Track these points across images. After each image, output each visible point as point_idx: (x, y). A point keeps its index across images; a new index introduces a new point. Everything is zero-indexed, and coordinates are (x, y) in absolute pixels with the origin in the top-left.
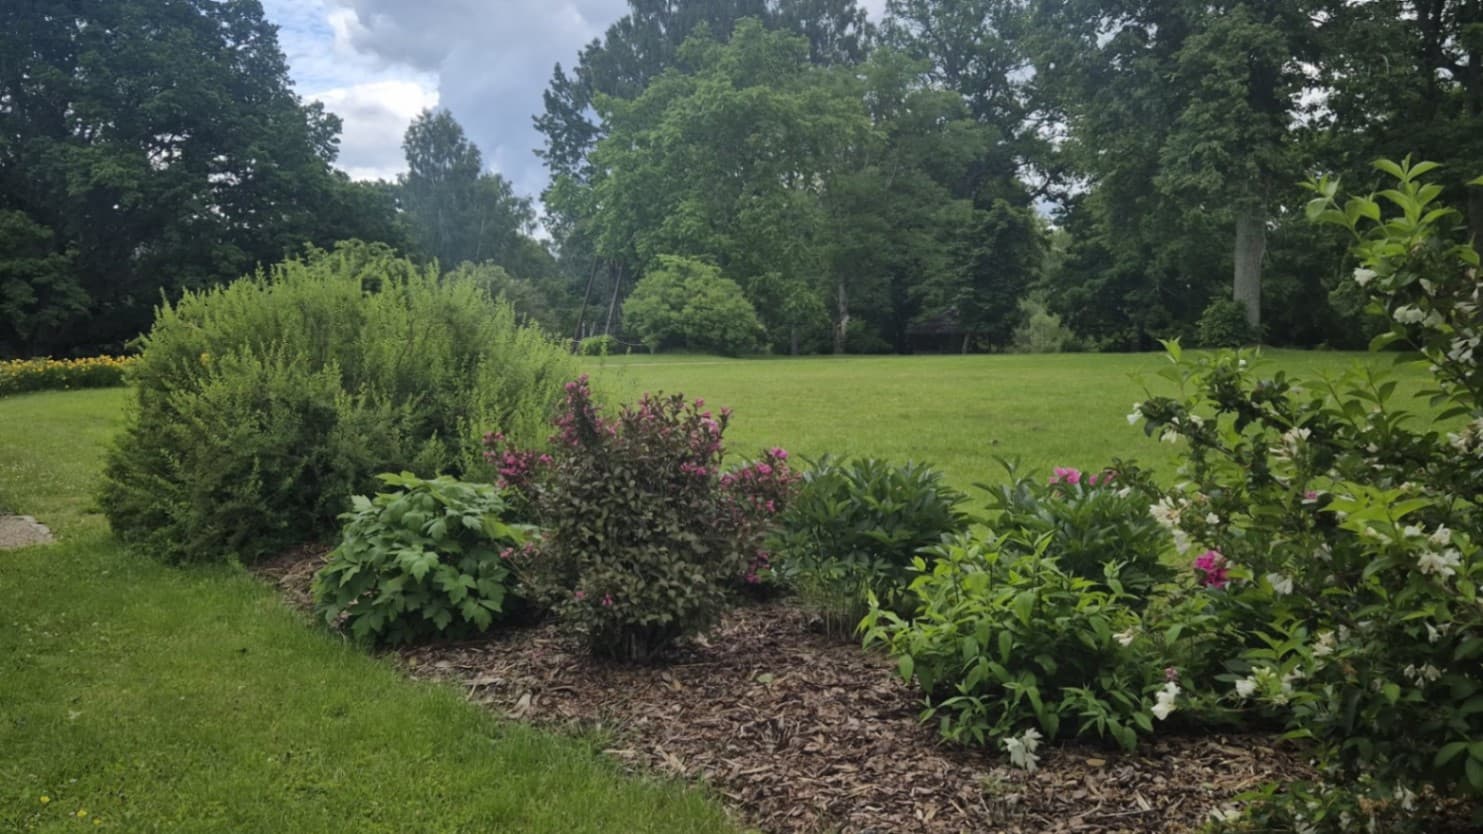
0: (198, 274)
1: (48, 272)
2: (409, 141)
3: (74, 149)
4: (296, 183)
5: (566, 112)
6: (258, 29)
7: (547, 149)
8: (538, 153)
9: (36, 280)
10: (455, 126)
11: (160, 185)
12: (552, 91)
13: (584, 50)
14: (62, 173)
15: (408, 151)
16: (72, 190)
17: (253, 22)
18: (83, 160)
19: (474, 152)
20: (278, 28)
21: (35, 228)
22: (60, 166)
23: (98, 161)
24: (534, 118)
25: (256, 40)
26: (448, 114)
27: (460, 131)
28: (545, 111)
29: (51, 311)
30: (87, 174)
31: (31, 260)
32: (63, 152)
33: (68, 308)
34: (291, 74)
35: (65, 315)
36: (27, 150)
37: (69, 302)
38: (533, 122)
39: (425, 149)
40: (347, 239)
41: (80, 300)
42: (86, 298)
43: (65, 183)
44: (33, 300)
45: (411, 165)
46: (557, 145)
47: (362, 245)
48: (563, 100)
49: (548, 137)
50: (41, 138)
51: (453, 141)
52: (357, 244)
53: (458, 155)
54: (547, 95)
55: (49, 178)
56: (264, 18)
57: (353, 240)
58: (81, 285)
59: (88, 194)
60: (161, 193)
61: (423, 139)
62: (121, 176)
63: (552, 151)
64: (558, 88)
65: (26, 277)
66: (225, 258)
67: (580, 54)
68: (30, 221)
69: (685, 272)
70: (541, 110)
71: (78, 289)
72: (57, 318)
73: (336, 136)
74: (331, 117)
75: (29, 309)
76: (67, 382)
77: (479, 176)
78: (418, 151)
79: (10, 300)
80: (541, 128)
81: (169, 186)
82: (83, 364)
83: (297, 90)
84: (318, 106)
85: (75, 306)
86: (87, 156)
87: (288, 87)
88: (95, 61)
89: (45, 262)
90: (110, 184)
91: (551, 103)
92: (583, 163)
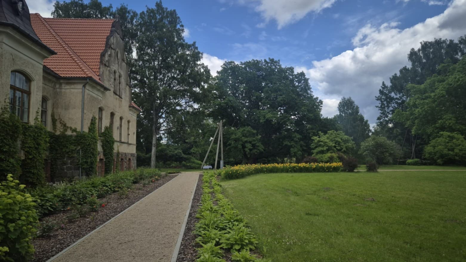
0: (289, 141)
1: (255, 141)
2: (339, 106)
3: (262, 111)
4: (313, 117)
5: (386, 95)
6: (303, 80)
7: (380, 105)
8: (377, 107)
9: (252, 143)
10: (352, 101)
11: (280, 119)
12: (381, 89)
13: (392, 77)
14: (259, 117)
15: (339, 108)
16: (261, 121)
17: (303, 78)
18: (264, 114)
19: (357, 108)
20: (309, 79)
21: (252, 130)
22: (259, 115)
23: (267, 114)
24: (376, 97)
25: (303, 83)
26: (350, 98)
27: (354, 102)
28: (379, 95)
29: (255, 151)
30: (264, 117)
31: (251, 138)
32: (259, 112)
33: (259, 149)
34: (312, 90)
35: (258, 151)
36: (251, 113)
37: (259, 148)
38: (375, 98)
39: (344, 108)
40: (331, 130)
41: (261, 148)
42: (263, 147)
43: (260, 119)
44: (252, 148)
45: (340, 112)
46: (382, 104)
47: (335, 132)
48: (385, 91)
49: (380, 102)
50: (254, 110)
51: (351, 105)
52: (334, 132)
53: (353, 109)
54: (380, 90)
55: (256, 118)
56: (305, 77)
57: (332, 130)
58: (262, 144)
59: (265, 122)
60: (281, 121)
61: (343, 105)
62: (272, 117)
63: (381, 106)
64: (383, 88)
65: (250, 142)
66: (295, 137)
67: (390, 78)
68: (252, 129)
69: (452, 138)
70: (378, 94)
71: (261, 145)
72: (256, 152)
73: (321, 105)
74: (320, 100)
75: (250, 150)
76: (266, 171)
77: (359, 114)
78: (342, 108)
79: (247, 148)
80: (378, 100)
81: (282, 119)
82: (270, 166)
83: (313, 94)
84: (317, 98)
85: (260, 149)
86: (265, 113)
87: (311, 93)
88: (267, 90)
89: (254, 138)
90: (270, 119)
91: (381, 92)
92: (391, 108)
